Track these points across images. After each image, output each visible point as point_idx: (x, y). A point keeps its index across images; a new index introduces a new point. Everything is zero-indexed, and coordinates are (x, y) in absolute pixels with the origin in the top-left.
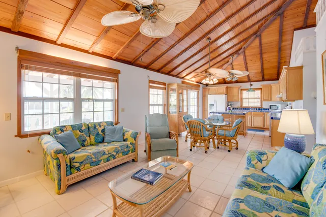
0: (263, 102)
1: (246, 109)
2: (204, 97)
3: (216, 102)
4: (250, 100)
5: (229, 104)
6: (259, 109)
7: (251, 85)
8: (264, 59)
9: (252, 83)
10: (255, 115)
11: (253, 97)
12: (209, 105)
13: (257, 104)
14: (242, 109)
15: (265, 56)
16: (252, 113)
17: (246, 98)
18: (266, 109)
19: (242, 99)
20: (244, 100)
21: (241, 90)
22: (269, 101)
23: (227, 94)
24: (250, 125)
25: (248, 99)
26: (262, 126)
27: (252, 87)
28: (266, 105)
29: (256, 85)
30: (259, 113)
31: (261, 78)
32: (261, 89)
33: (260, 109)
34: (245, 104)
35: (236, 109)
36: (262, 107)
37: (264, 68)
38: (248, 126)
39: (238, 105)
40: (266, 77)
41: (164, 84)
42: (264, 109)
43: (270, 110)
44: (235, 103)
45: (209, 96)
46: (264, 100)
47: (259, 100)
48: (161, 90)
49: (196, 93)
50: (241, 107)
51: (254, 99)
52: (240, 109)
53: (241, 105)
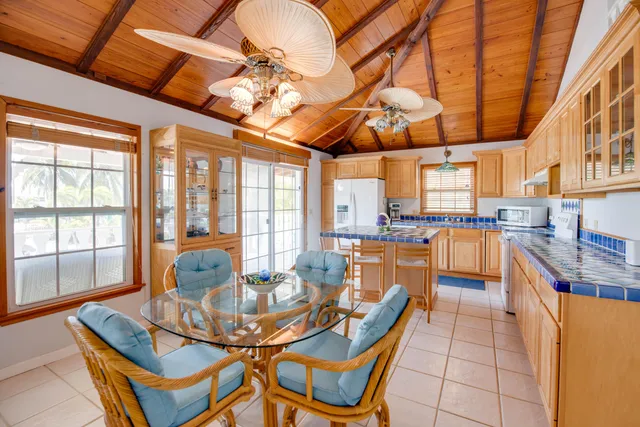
0: (479, 200)
1: (434, 219)
2: (326, 185)
3: (353, 198)
4: (444, 195)
5: (391, 205)
6: (469, 220)
7: (448, 153)
8: (487, 67)
9: (450, 148)
10: (458, 238)
11: (452, 186)
12: (336, 209)
13: (464, 205)
14: (423, 219)
15: (490, 52)
16: (452, 231)
17: (434, 190)
18: (488, 220)
19: (423, 191)
20: (430, 195)
21: (423, 167)
22: (497, 197)
23: (383, 177)
24: (445, 267)
25: (441, 191)
26: (478, 270)
27: (451, 159)
28: (487, 209)
29: (462, 153)
30: (469, 230)
31: (473, 134)
32: (475, 164)
33: (472, 219)
34: (433, 205)
35: (407, 218)
36: (476, 214)
37: (486, 98)
38: (440, 267)
39: (412, 208)
40: (488, 130)
41: (134, 130)
42: (481, 220)
43: (498, 222)
44: (406, 201)
45: (336, 182)
46: (484, 195)
47: (468, 194)
48: (121, 154)
49: (299, 174)
50: (422, 213)
51: (455, 191)
52: (418, 219)
53: (423, 208)
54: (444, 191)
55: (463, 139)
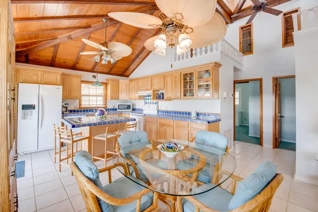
1: (87, 111)
3: (41, 99)
7: (94, 77)
9: (96, 74)
11: (95, 93)
13: (100, 103)
14: (81, 111)
17: (86, 95)
19: (80, 96)
20: (83, 98)
21: (81, 82)
25: (89, 96)
29: (102, 78)
32: (106, 84)
34: (85, 103)
35: (72, 111)
36: (106, 107)
44: (71, 101)
47: (102, 98)
50: (80, 108)
51: (96, 96)
52: (78, 111)
53: (80, 105)
54: (91, 96)
55: (102, 71)
